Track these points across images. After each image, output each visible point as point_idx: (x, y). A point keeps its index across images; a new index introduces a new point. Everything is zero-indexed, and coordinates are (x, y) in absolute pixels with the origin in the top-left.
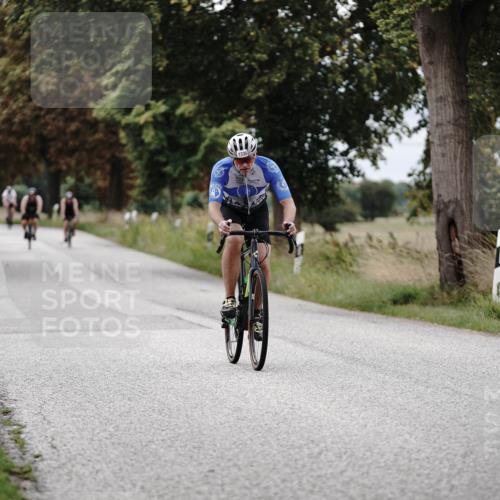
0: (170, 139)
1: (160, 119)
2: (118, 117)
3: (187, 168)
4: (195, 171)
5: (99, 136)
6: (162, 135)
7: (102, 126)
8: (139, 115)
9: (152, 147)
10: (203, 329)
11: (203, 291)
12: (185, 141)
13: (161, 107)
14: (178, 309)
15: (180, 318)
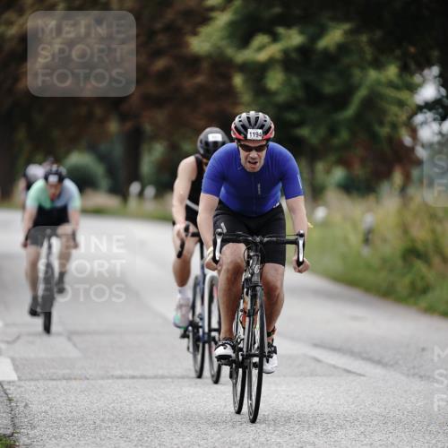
0: (307, 86)
1: (294, 55)
2: (230, 52)
3: (333, 131)
4: (344, 135)
5: (200, 79)
6: (295, 80)
7: (205, 65)
8: (261, 48)
9: (281, 98)
10: (351, 377)
11: (355, 318)
12: (328, 89)
13: (294, 38)
14: (316, 345)
15: (318, 361)
